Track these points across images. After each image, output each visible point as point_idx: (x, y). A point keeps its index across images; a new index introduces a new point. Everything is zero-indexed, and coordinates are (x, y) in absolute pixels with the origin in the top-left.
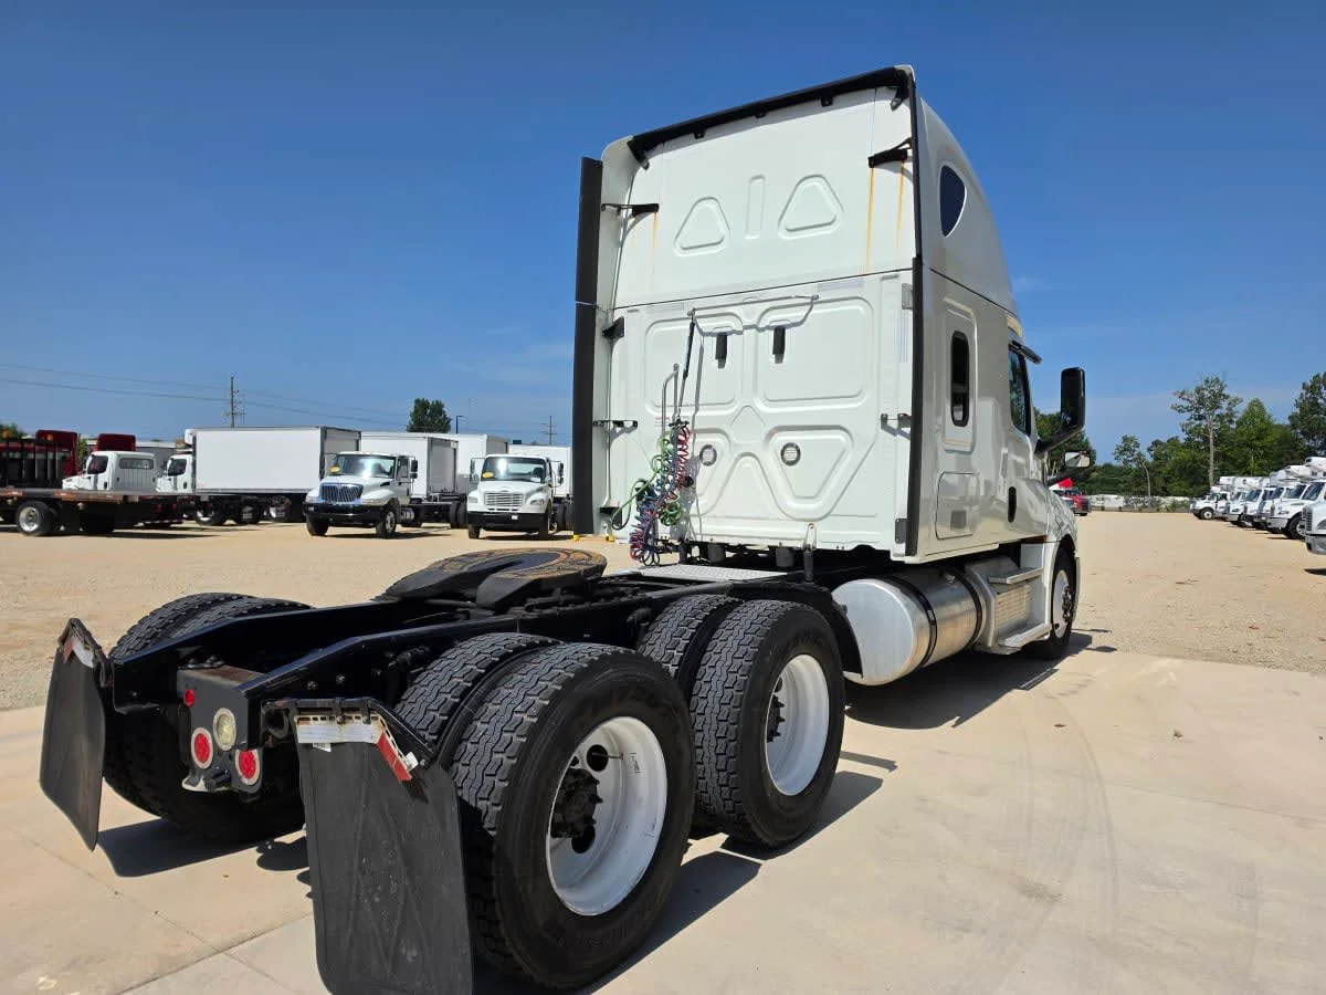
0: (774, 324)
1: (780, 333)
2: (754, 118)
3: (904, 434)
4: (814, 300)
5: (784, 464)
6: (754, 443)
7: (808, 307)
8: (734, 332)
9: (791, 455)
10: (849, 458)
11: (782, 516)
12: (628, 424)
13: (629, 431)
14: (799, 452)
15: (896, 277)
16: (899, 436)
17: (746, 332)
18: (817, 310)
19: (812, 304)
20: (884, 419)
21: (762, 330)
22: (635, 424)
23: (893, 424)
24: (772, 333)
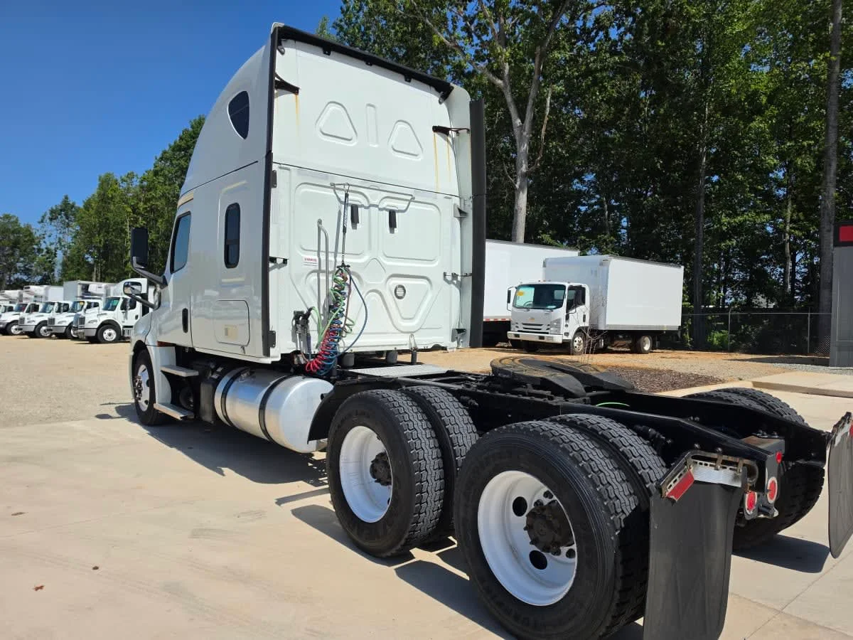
0: (389, 208)
1: (392, 214)
3: (454, 283)
4: (413, 199)
5: (396, 299)
6: (378, 284)
7: (408, 202)
8: (362, 206)
9: (400, 293)
10: (429, 296)
11: (397, 331)
12: (280, 261)
13: (280, 266)
14: (405, 291)
15: (450, 198)
16: (452, 285)
17: (371, 208)
18: (412, 205)
19: (410, 201)
20: (445, 274)
21: (380, 209)
22: (285, 261)
23: (449, 278)
24: (387, 214)
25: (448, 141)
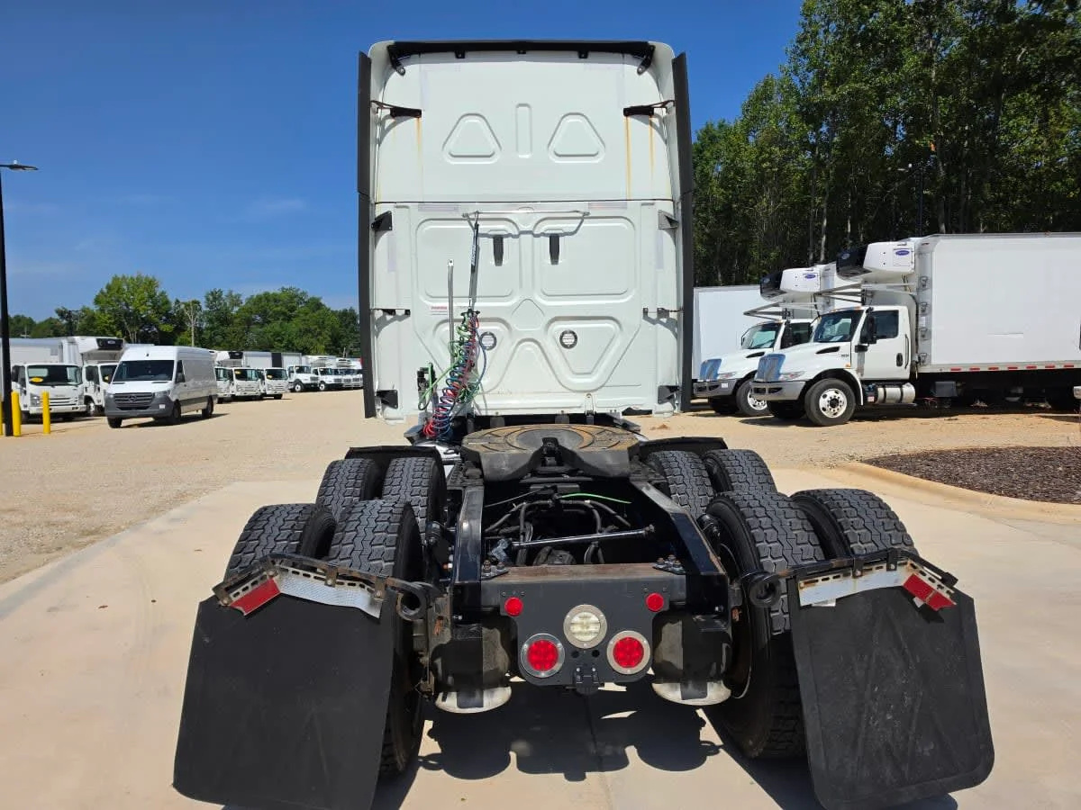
0: (548, 232)
1: (554, 240)
2: (515, 52)
3: (662, 323)
4: (586, 216)
5: (563, 349)
6: (535, 331)
7: (580, 221)
8: (509, 235)
9: (569, 340)
10: (618, 343)
11: (564, 390)
12: (400, 313)
13: (401, 319)
14: (576, 338)
15: (653, 204)
16: (659, 325)
17: (522, 236)
18: (586, 224)
19: (582, 219)
20: (645, 312)
21: (538, 236)
22: (407, 312)
23: (653, 315)
24: (547, 240)
25: (651, 124)
